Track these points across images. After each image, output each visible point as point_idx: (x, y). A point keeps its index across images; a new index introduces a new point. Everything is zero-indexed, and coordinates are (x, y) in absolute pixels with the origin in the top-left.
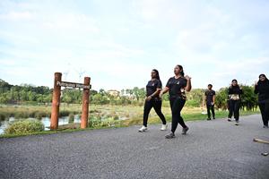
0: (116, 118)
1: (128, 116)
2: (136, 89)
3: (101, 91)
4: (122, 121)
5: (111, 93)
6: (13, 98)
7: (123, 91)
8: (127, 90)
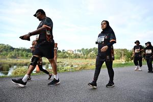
0: (72, 66)
1: (78, 65)
2: (83, 49)
3: (63, 50)
4: (75, 68)
5: (69, 52)
6: (15, 55)
7: (75, 50)
8: (78, 50)
